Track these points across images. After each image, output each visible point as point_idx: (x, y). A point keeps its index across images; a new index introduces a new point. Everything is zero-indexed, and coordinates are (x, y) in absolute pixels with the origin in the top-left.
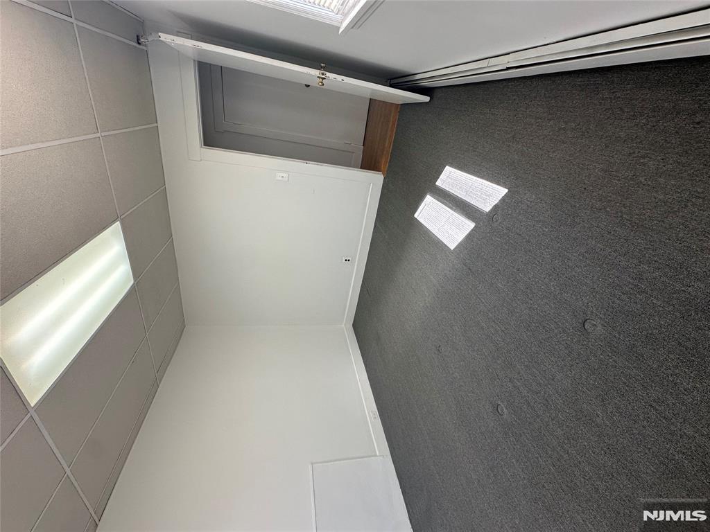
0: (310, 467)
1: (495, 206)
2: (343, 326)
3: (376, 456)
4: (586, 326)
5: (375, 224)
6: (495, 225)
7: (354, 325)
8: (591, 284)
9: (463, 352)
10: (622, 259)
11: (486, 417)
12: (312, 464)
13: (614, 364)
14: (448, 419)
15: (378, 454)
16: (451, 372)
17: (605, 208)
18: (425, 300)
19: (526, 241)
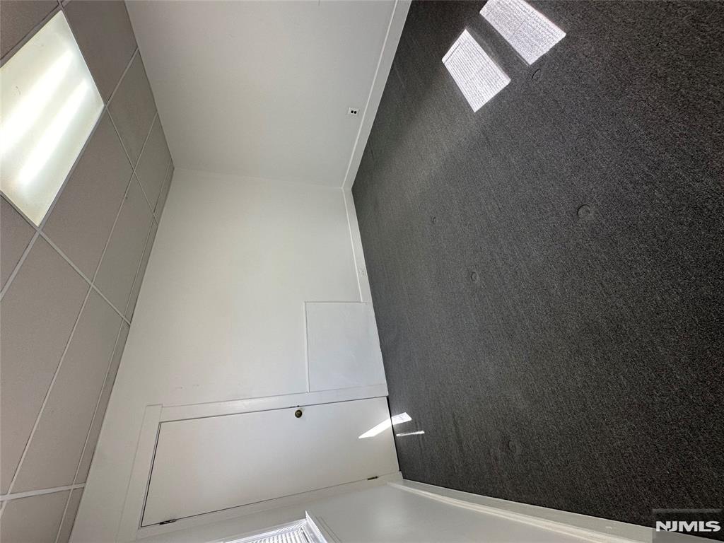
0: (304, 304)
1: (542, 57)
2: (342, 188)
3: (360, 302)
4: (580, 211)
5: (393, 65)
6: (532, 85)
7: (353, 189)
8: (605, 169)
9: (455, 225)
10: (651, 144)
11: (460, 281)
12: (305, 302)
13: (588, 247)
14: (427, 280)
15: (362, 301)
16: (440, 242)
17: (666, 77)
18: (431, 170)
19: (560, 111)
